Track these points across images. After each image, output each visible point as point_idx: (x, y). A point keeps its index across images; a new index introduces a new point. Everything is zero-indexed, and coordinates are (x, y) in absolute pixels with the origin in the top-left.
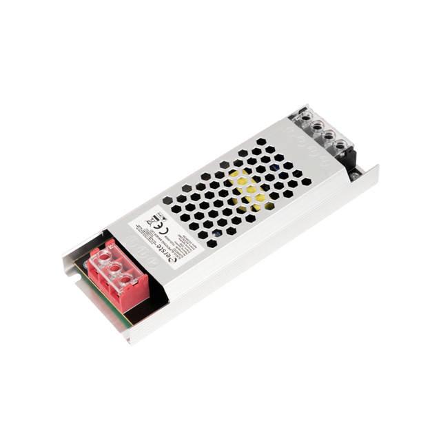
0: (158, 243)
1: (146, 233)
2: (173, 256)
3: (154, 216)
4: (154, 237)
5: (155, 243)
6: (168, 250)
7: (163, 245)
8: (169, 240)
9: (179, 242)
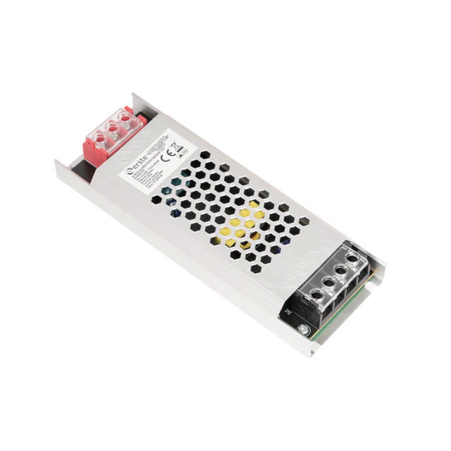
0: (149, 157)
1: (161, 145)
2: (135, 171)
3: (182, 148)
4: (155, 153)
5: (149, 153)
6: (141, 166)
7: (146, 161)
8: (155, 164)
9: (153, 173)
